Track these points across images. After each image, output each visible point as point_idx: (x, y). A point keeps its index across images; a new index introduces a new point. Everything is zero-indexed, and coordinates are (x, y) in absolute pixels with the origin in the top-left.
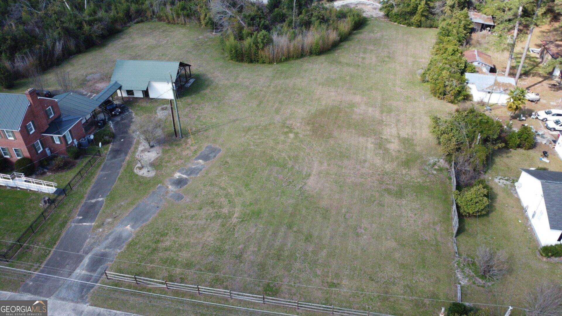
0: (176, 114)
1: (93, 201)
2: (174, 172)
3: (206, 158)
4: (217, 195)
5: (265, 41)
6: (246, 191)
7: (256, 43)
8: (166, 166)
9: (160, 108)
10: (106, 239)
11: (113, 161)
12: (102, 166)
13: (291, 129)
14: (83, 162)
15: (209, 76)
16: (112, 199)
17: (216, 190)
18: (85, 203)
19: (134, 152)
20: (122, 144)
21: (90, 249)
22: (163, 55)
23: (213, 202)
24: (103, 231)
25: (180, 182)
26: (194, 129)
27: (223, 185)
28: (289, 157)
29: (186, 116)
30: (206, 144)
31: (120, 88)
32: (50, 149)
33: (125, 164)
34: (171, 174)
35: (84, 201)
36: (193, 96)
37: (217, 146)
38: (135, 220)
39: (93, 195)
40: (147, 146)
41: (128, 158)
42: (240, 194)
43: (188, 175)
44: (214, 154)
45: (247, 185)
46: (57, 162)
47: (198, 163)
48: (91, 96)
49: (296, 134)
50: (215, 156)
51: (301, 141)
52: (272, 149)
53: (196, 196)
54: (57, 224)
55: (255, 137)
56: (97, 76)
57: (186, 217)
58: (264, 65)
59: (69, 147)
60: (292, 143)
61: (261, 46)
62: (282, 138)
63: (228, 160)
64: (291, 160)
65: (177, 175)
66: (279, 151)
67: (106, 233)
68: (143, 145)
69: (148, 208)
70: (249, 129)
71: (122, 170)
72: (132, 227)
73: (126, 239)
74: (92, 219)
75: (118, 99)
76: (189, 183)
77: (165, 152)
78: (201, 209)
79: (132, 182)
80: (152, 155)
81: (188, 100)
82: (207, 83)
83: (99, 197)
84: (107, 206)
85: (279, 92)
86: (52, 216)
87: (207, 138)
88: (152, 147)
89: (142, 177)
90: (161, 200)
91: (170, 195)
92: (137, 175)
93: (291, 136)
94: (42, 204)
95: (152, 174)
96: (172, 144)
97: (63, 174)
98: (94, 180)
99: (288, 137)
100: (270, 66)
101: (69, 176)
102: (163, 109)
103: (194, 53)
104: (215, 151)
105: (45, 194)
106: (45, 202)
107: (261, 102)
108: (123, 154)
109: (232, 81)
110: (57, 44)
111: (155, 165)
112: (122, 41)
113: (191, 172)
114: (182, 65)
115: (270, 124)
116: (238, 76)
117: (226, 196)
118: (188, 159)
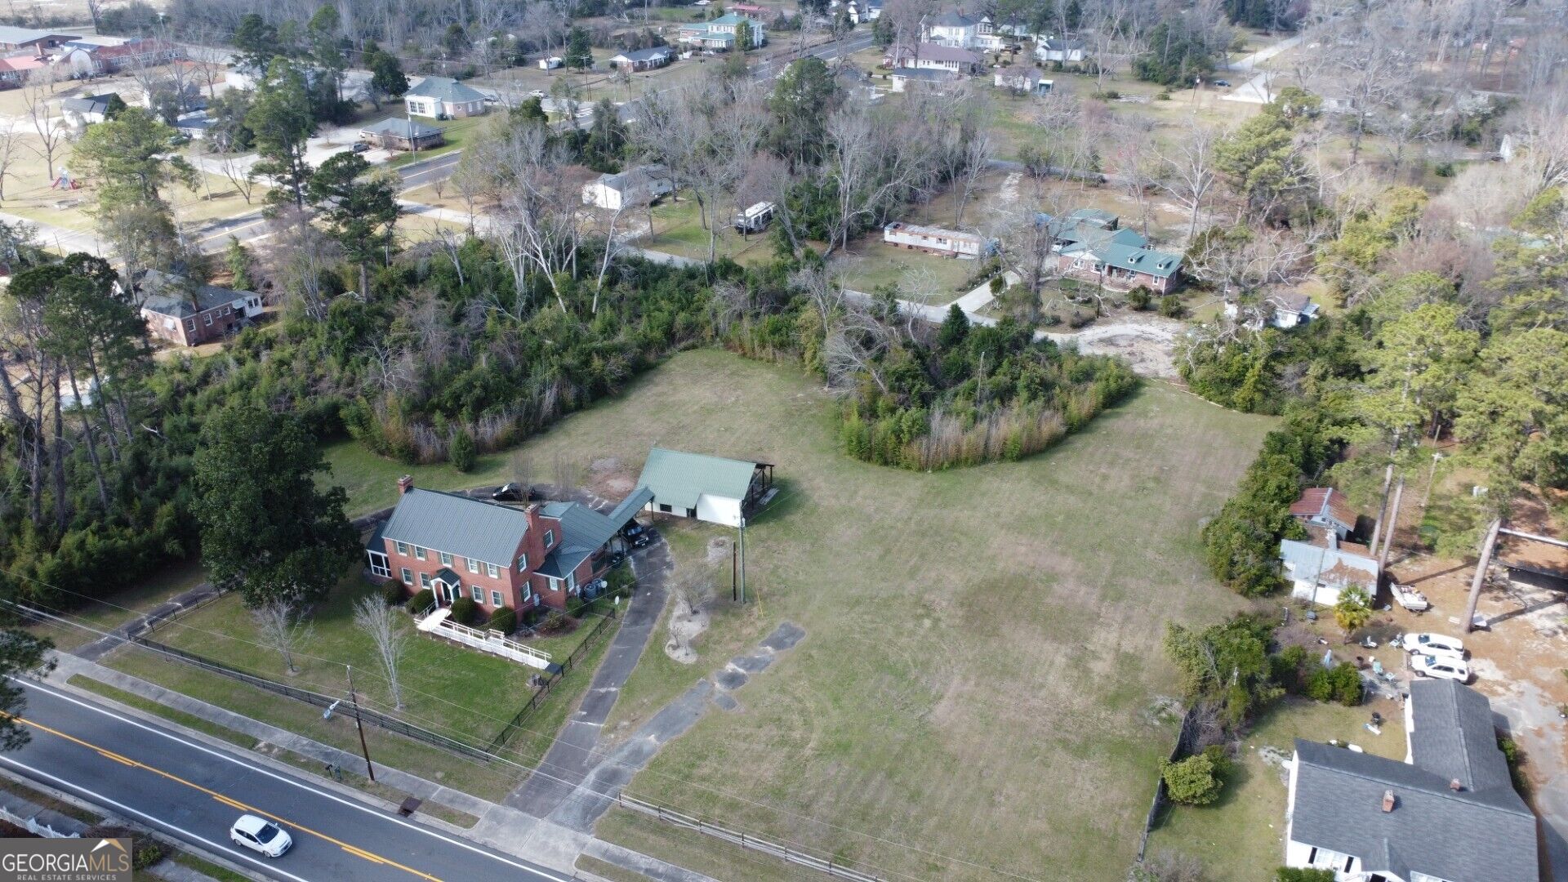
0: (739, 558)
1: (603, 690)
2: (726, 660)
3: (778, 644)
4: (788, 709)
5: (914, 430)
6: (834, 708)
7: (898, 433)
8: (714, 650)
9: (712, 542)
10: (621, 749)
11: (634, 628)
12: (616, 635)
13: (928, 610)
14: (589, 625)
15: (805, 485)
16: (630, 691)
17: (787, 700)
18: (591, 692)
19: (667, 618)
20: (648, 601)
21: (598, 761)
22: (726, 430)
23: (779, 719)
24: (616, 738)
25: (733, 680)
26: (765, 589)
27: (798, 694)
28: (914, 661)
29: (756, 562)
30: (782, 621)
31: (652, 500)
32: (540, 597)
33: (651, 636)
34: (720, 665)
35: (589, 688)
36: (771, 524)
37: (800, 626)
38: (663, 728)
39: (603, 680)
40: (688, 611)
41: (656, 627)
42: (823, 713)
43: (747, 670)
44: (792, 639)
45: (836, 700)
46: (547, 619)
47: (765, 652)
48: (599, 503)
49: (937, 621)
50: (793, 644)
51: (941, 636)
52: (890, 643)
53: (755, 706)
54: (550, 718)
55: (865, 617)
56: (610, 463)
57: (737, 736)
58: (907, 472)
59: (570, 597)
60: (925, 637)
61: (906, 438)
62: (910, 625)
63: (814, 652)
64: (916, 666)
65: (730, 667)
66: (901, 649)
67: (620, 742)
68: (681, 608)
69: (682, 712)
70: (858, 602)
71: (646, 647)
72: (658, 738)
73: (649, 754)
74: (600, 720)
75: (644, 515)
76: (748, 683)
77: (715, 624)
78: (760, 727)
79: (661, 669)
80: (693, 628)
81: (761, 530)
82: (798, 500)
83: (610, 686)
84: (622, 702)
85: (923, 535)
86: (544, 704)
87: (785, 608)
88: (695, 613)
89: (676, 663)
90: (702, 704)
91: (717, 696)
92: (669, 658)
93: (927, 623)
94: (529, 684)
95: (692, 659)
96: (727, 612)
97: (558, 640)
98: (604, 657)
99: (921, 625)
100: (920, 475)
101: (568, 645)
102: (718, 545)
103: (783, 430)
104: (794, 634)
105: (532, 669)
106: (535, 682)
107: (888, 551)
108: (649, 619)
109: (843, 501)
110: (548, 393)
111: (698, 645)
112: (656, 390)
113: (752, 665)
114: (760, 466)
115: (895, 597)
116: (856, 492)
117: (802, 712)
118: (749, 642)
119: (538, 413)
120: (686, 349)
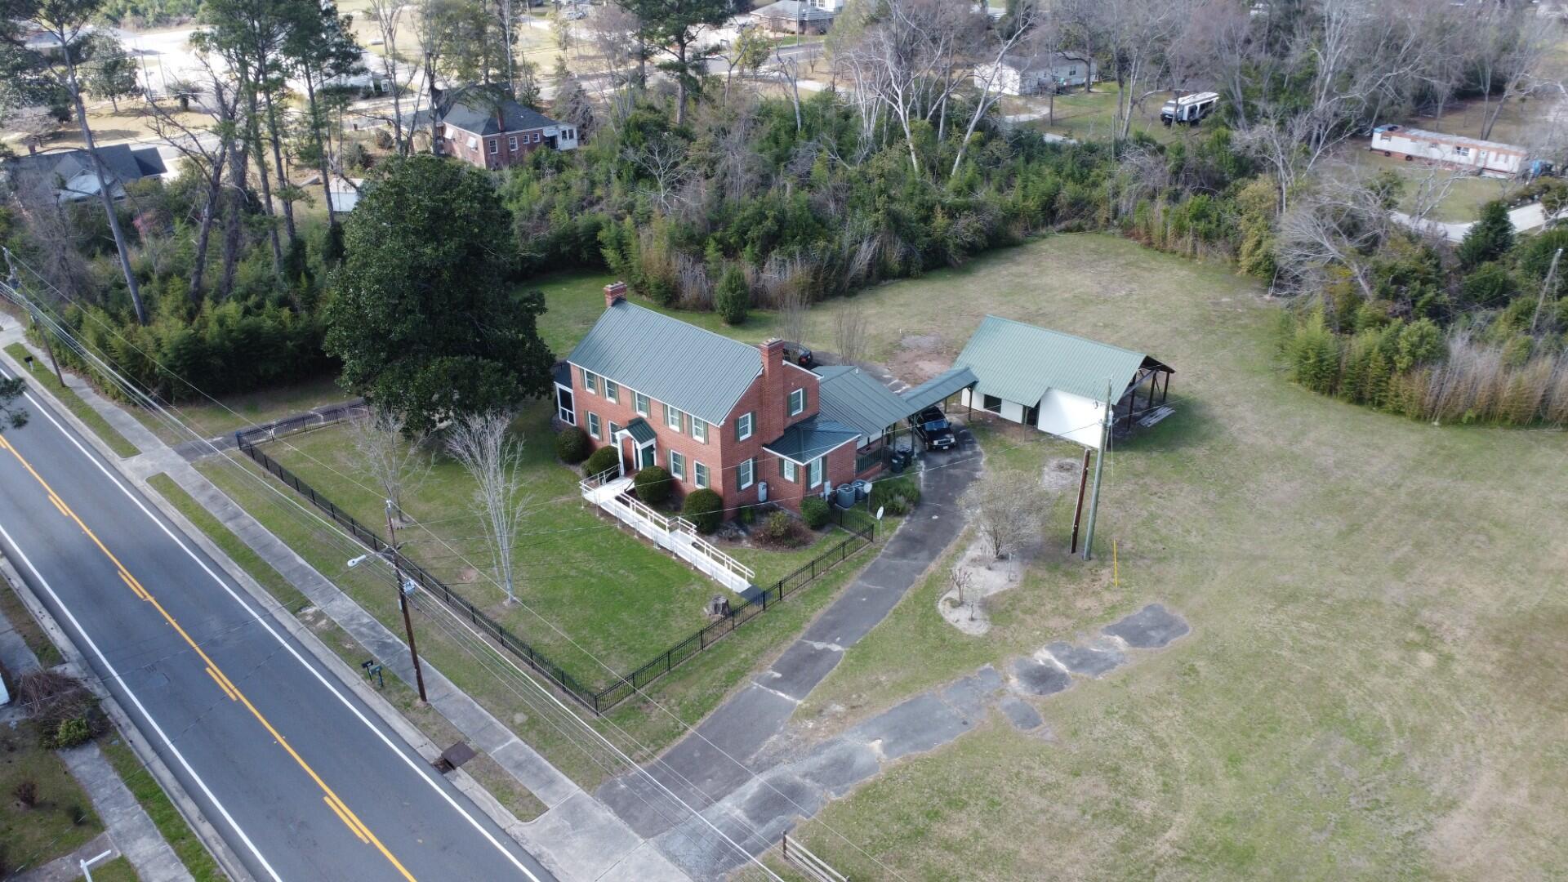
0: (1091, 491)
1: (819, 646)
2: (1037, 643)
3: (1137, 636)
4: (1135, 754)
5: (1422, 351)
6: (1227, 776)
7: (1389, 354)
8: (1022, 622)
9: (1054, 463)
10: (815, 752)
11: (898, 562)
12: (867, 566)
13: (1430, 639)
14: (827, 541)
15: (1218, 410)
16: (862, 656)
17: (1137, 737)
18: (800, 644)
19: (954, 558)
20: (932, 527)
21: (771, 764)
22: (1106, 326)
23: (1116, 769)
24: (816, 729)
25: (1043, 679)
26: (1128, 545)
27: (1161, 730)
28: (1398, 723)
29: (1119, 503)
30: (1150, 599)
31: (972, 386)
32: (768, 487)
33: (921, 579)
34: (1025, 649)
35: (798, 637)
36: (1155, 454)
37: (1180, 615)
38: (900, 732)
39: (824, 631)
40: (990, 552)
41: (933, 567)
42: (1203, 777)
43: (1073, 667)
44: (1163, 633)
45: (1234, 760)
46: (770, 522)
47: (1109, 645)
48: (898, 386)
49: (1445, 660)
50: (1163, 641)
51: (1455, 688)
52: (1350, 678)
53: (1075, 733)
54: (721, 670)
55: (1305, 624)
56: (927, 342)
57: (1030, 782)
58: (1397, 419)
59: (810, 496)
60: (1421, 683)
61: (1403, 362)
62: (1392, 656)
63: (1200, 664)
64: (1401, 733)
65: (1043, 656)
66: (1371, 693)
67: (820, 737)
68: (982, 546)
69: (939, 714)
70: (1294, 597)
71: (909, 593)
72: (887, 749)
73: (861, 774)
74: (801, 690)
75: (957, 412)
76: (1068, 690)
77: (1030, 582)
78: (1077, 775)
79: (923, 632)
80: (995, 580)
81: (1136, 460)
82: (1204, 428)
83: (833, 641)
84: (845, 670)
85: (1423, 514)
86: (719, 646)
87: (1159, 581)
88: (1002, 558)
89: (953, 630)
90: (979, 708)
91: (1007, 701)
92: (941, 619)
93: (1426, 659)
94: (707, 610)
95: (979, 629)
96: (1057, 567)
97: (777, 555)
98: (837, 595)
99: (1413, 661)
100: (1418, 426)
101: (786, 563)
102: (1061, 467)
103: (1195, 338)
104: (1168, 626)
105: (722, 588)
106: (716, 607)
107: (1354, 528)
108: (924, 554)
109: (1280, 442)
110: (865, 245)
111: (994, 608)
112: (1014, 269)
113: (1083, 661)
114: (1149, 363)
115: (1363, 603)
116: (1303, 433)
117: (1162, 766)
118: (1085, 621)
119: (848, 270)
120: (1068, 230)
